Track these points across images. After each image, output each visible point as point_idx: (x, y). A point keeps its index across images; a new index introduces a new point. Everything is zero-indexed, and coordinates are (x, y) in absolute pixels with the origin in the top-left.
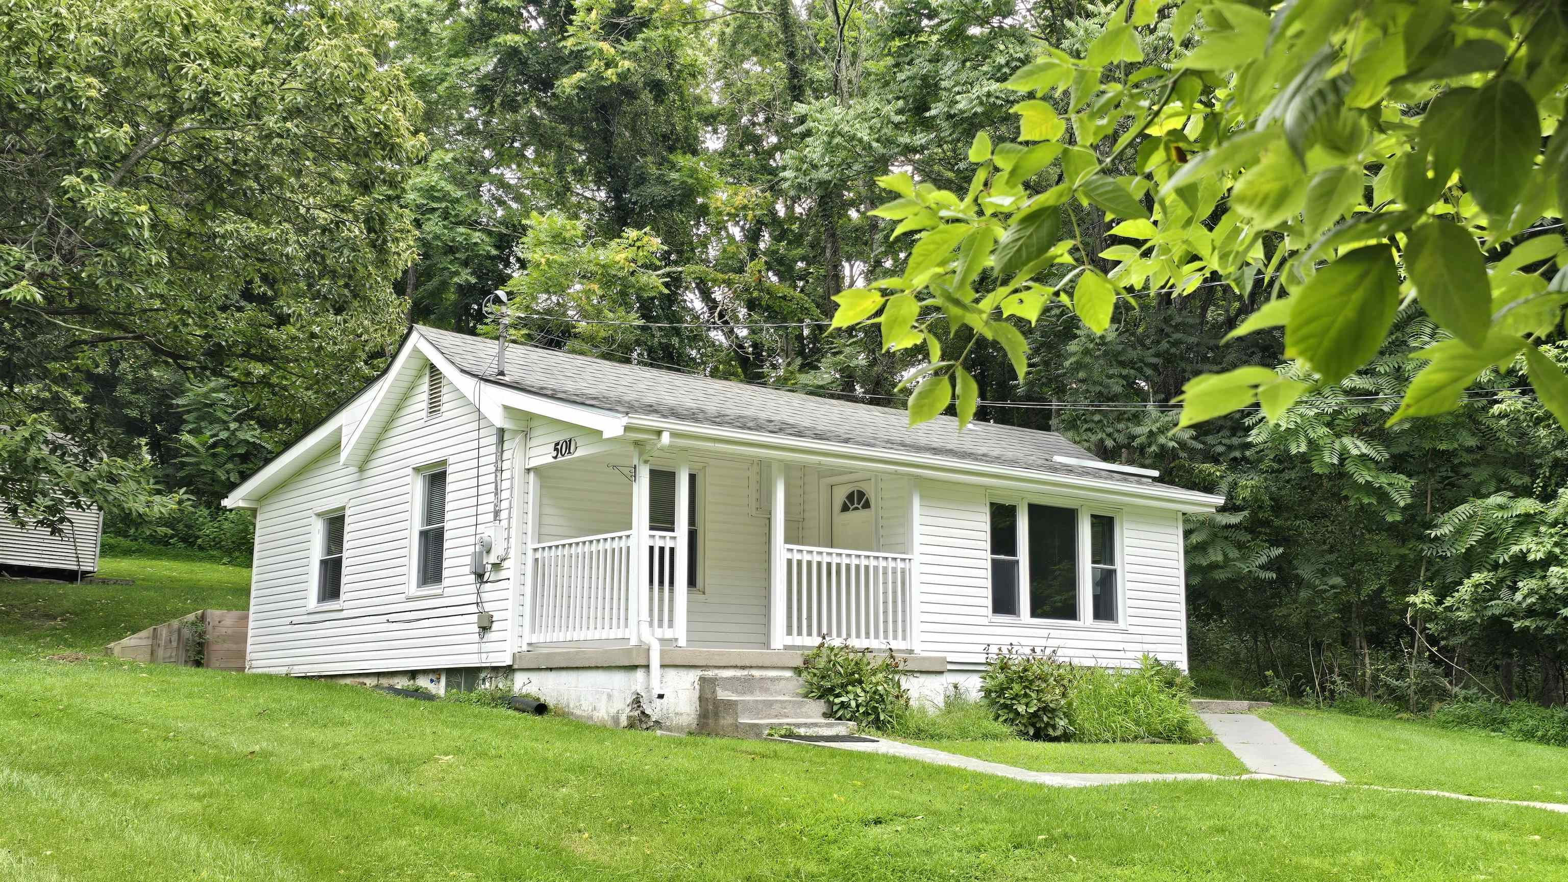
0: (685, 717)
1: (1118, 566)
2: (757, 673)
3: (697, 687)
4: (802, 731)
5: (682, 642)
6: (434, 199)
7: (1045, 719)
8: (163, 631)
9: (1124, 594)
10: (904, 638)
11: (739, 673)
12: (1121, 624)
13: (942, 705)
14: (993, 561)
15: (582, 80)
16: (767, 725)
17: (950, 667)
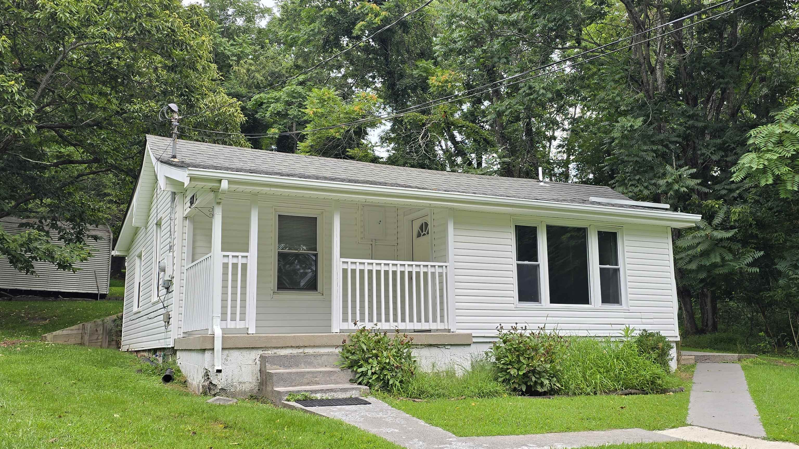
0: (247, 384)
1: (621, 266)
2: (310, 351)
3: (258, 363)
4: (319, 396)
5: (252, 330)
6: (294, 97)
7: (534, 379)
8: (89, 325)
9: (626, 285)
10: (442, 321)
11: (295, 351)
12: (624, 306)
13: (469, 368)
14: (518, 265)
15: (363, 25)
16: (287, 392)
17: (475, 340)
